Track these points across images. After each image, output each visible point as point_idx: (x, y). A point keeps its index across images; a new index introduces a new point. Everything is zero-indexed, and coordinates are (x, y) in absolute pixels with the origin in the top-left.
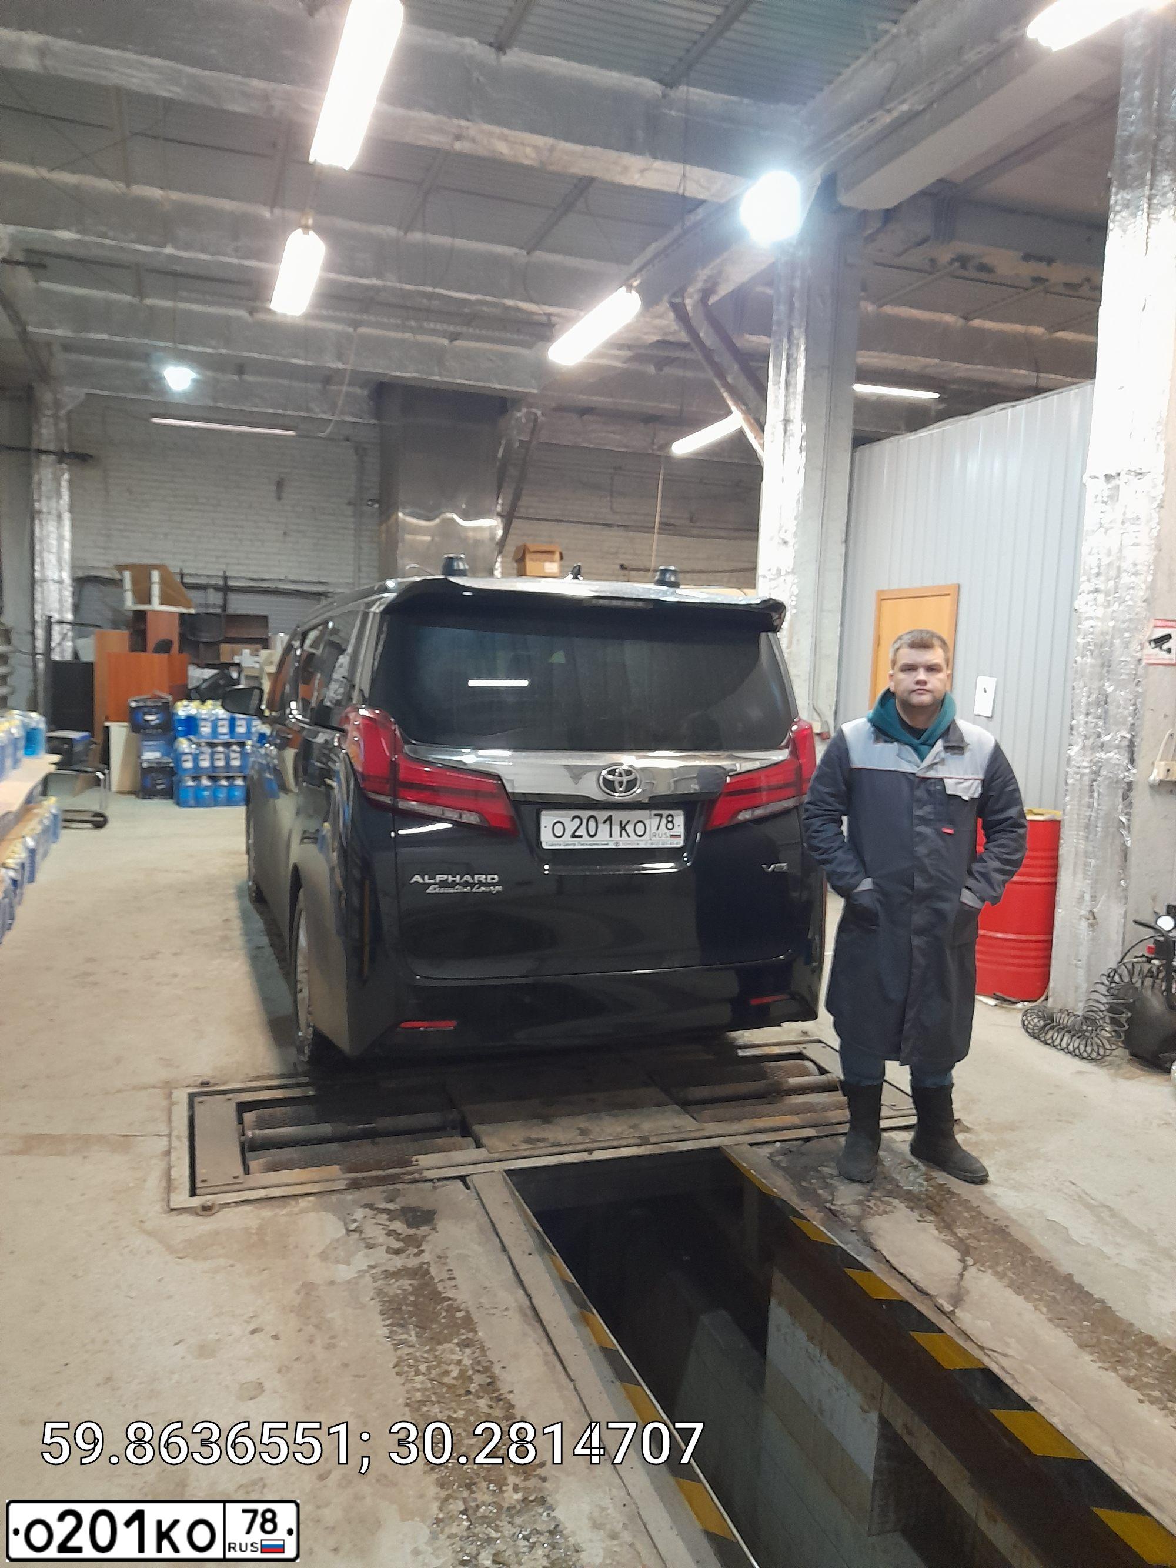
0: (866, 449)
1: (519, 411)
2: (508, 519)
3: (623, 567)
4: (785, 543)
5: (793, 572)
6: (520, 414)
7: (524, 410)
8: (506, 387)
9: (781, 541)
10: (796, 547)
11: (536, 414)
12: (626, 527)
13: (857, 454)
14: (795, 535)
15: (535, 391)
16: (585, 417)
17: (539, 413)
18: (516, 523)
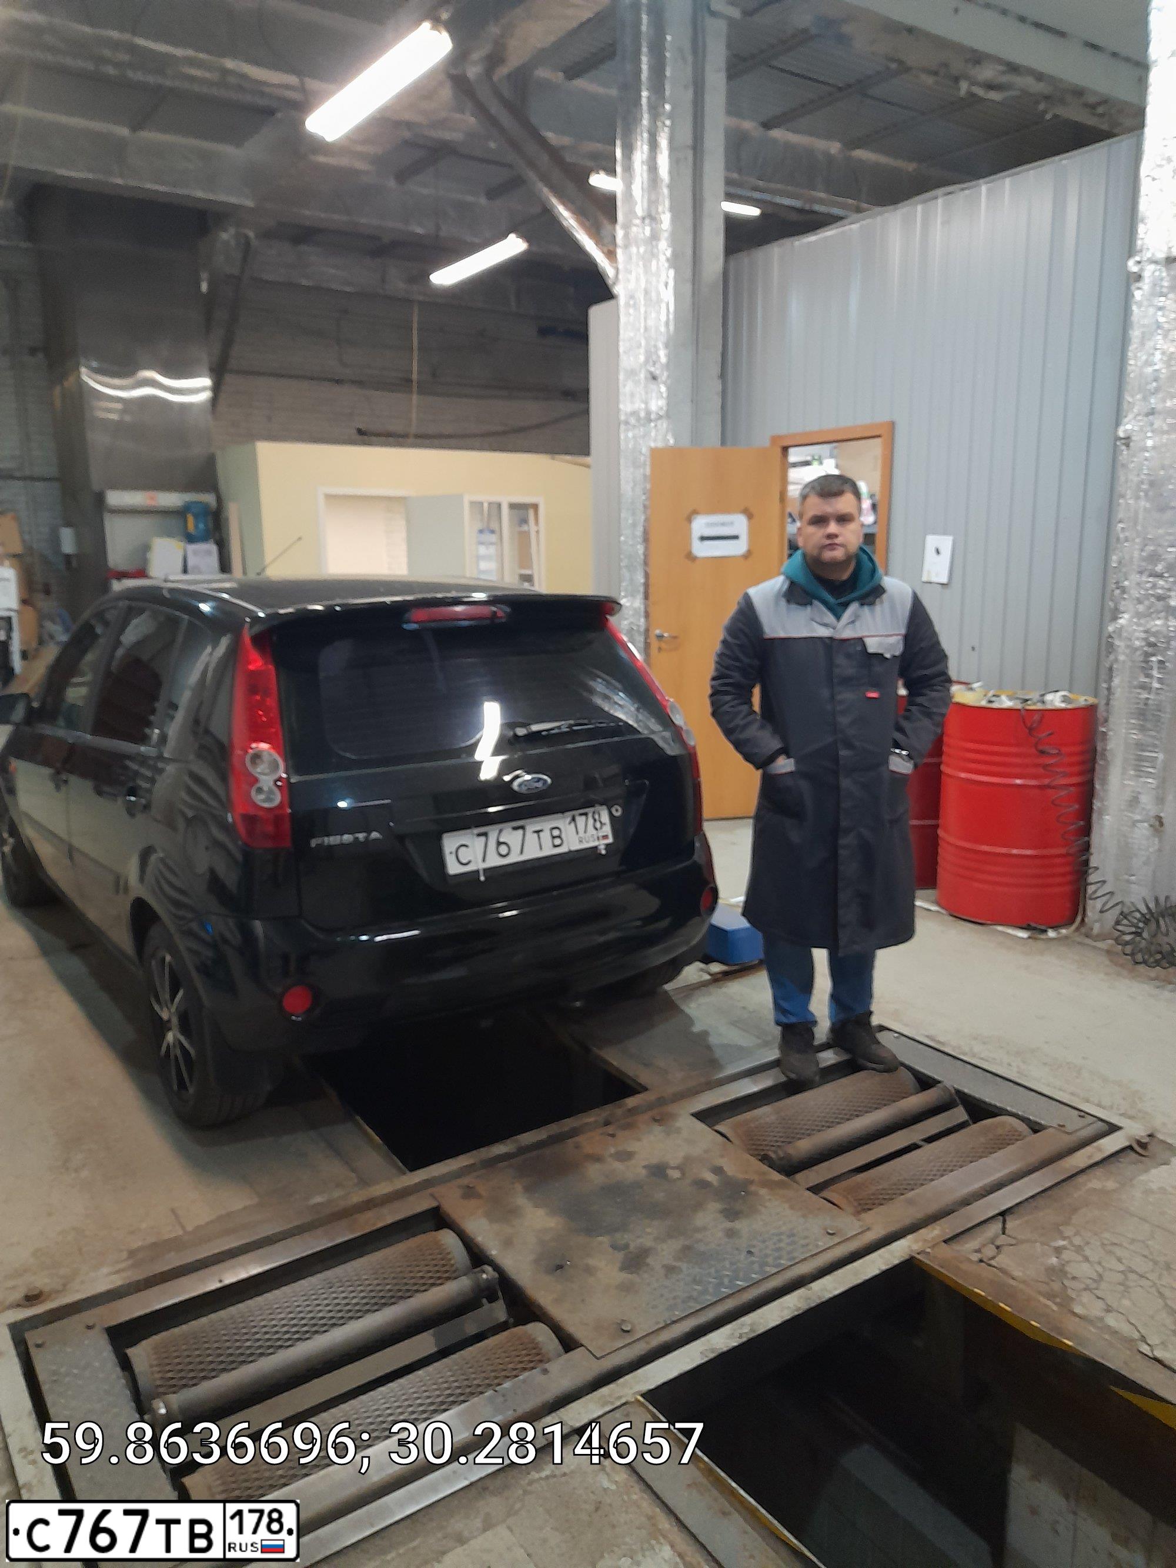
0: (744, 259)
1: (225, 231)
2: (219, 373)
3: (360, 432)
4: (654, 378)
5: (668, 415)
6: (226, 236)
7: (232, 231)
8: (211, 197)
9: (649, 376)
10: (669, 382)
11: (247, 237)
12: (359, 383)
13: (732, 264)
14: (667, 366)
15: (249, 203)
16: (303, 248)
17: (251, 234)
18: (229, 378)
